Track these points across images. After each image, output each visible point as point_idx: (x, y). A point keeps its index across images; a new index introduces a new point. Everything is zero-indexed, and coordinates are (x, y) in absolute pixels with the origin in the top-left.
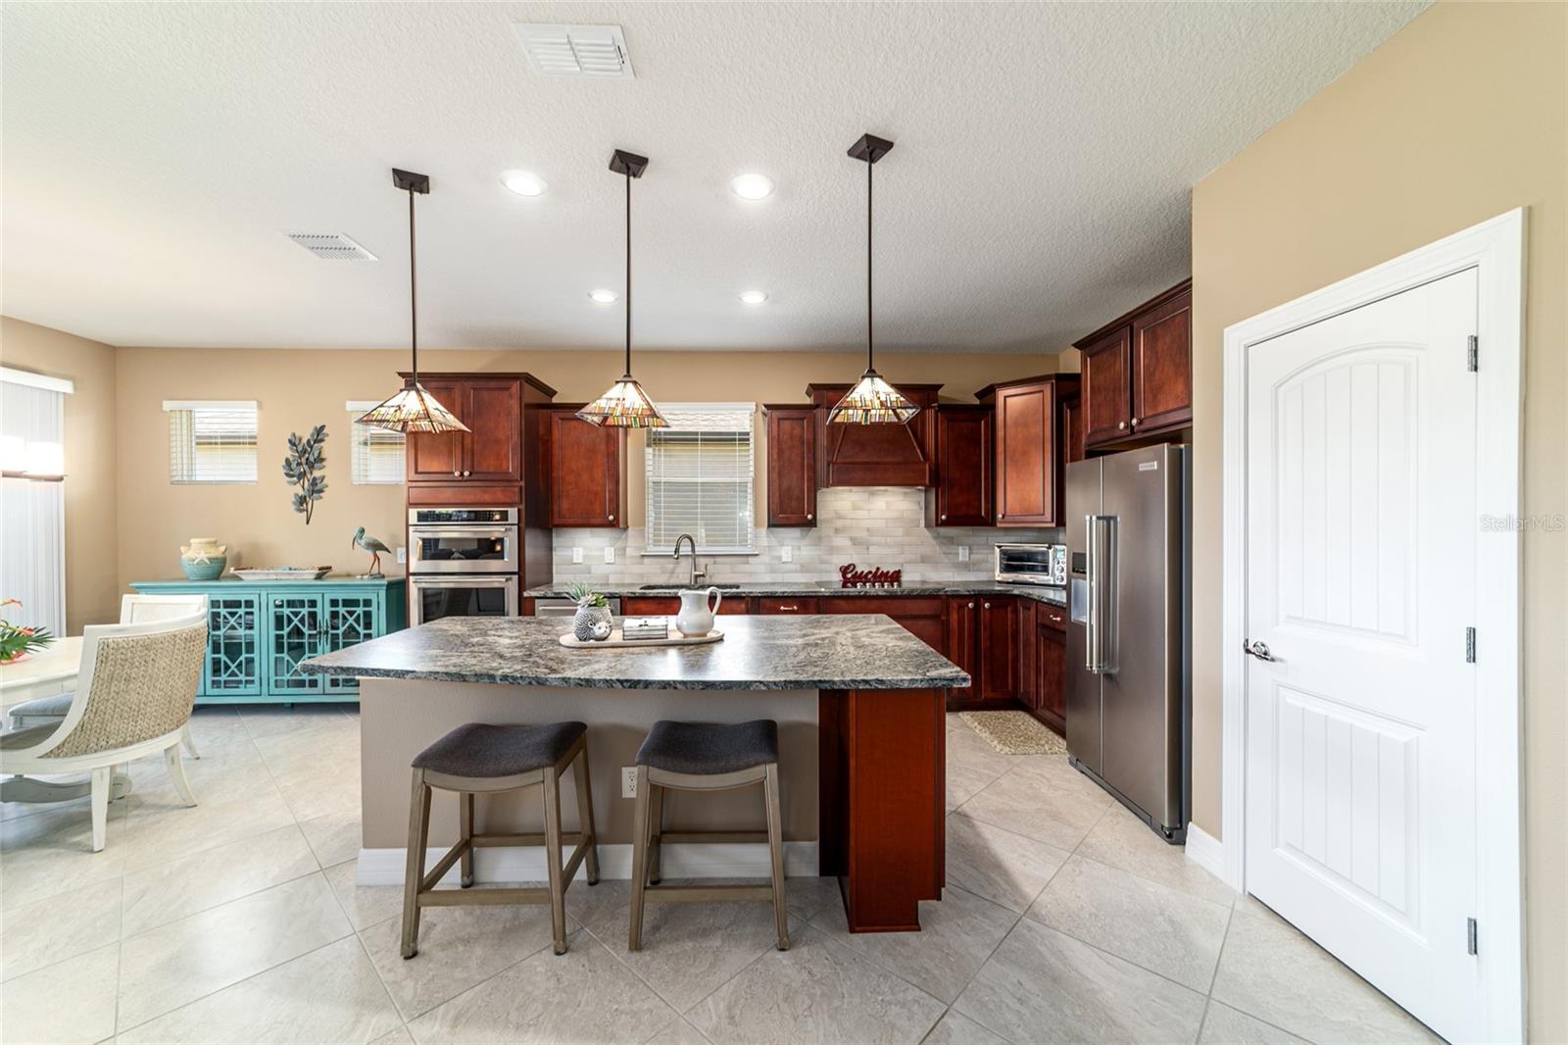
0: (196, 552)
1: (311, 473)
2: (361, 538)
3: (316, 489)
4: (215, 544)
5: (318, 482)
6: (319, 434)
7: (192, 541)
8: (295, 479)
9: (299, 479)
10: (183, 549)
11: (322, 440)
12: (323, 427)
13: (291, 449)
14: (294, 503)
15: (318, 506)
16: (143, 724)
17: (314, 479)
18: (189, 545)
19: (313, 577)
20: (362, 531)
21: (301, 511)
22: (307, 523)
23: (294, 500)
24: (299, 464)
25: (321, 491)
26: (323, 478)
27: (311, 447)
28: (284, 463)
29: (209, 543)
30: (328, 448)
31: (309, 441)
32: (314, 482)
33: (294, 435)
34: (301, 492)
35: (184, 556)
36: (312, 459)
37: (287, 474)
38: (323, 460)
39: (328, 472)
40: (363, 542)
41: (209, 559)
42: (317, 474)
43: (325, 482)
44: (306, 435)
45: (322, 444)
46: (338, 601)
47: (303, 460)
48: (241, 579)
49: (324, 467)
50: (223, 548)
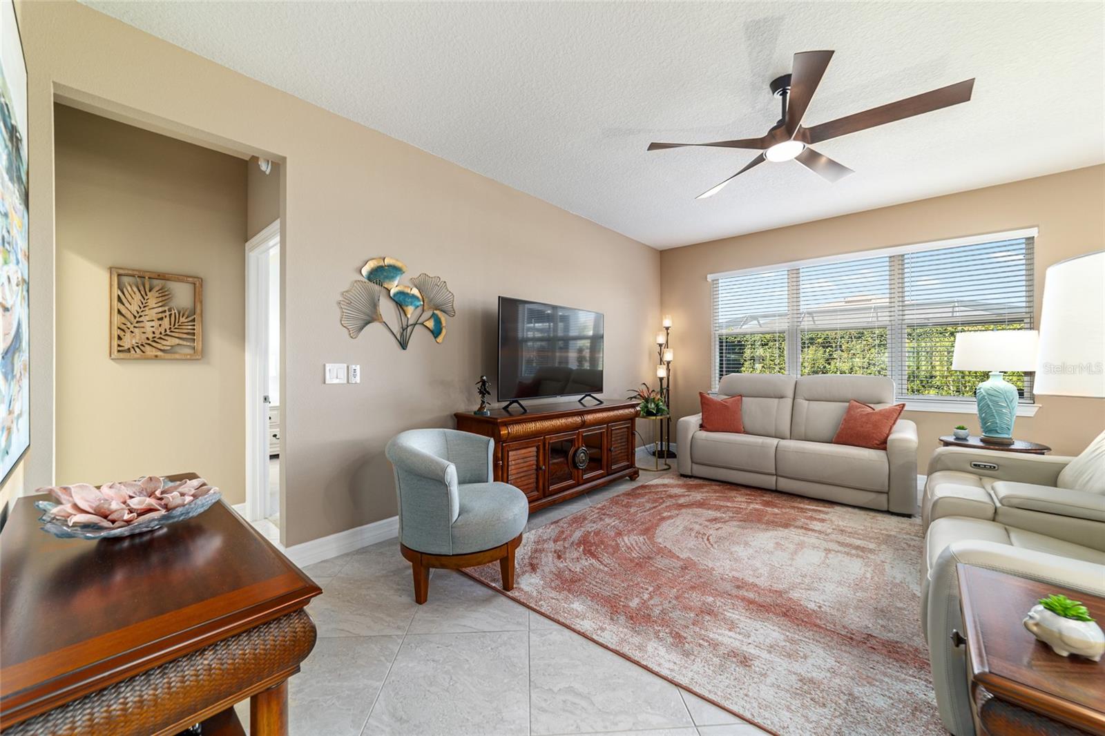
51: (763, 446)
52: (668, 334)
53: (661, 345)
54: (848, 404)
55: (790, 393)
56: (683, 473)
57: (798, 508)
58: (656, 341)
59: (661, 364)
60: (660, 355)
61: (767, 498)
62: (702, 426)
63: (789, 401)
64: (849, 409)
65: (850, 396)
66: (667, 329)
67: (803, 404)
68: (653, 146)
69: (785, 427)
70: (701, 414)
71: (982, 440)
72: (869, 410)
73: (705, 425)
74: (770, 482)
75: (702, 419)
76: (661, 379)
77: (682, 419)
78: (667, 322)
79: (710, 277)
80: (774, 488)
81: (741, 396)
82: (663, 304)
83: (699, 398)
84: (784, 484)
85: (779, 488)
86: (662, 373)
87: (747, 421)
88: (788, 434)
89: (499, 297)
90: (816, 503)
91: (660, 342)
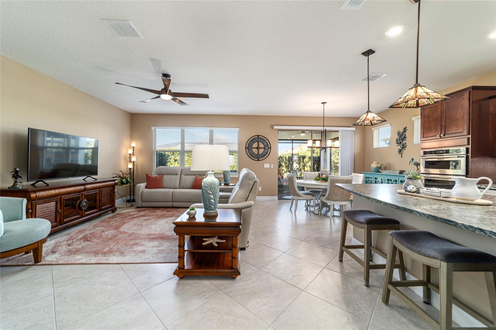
0: (374, 165)
1: (403, 142)
2: (412, 161)
3: (404, 147)
4: (379, 163)
5: (404, 144)
6: (405, 129)
7: (374, 162)
8: (399, 144)
9: (400, 144)
10: (371, 164)
11: (406, 131)
12: (406, 127)
13: (398, 135)
14: (398, 152)
15: (404, 152)
16: (338, 198)
17: (403, 144)
18: (373, 163)
19: (398, 173)
20: (413, 159)
21: (400, 154)
22: (401, 157)
23: (398, 150)
24: (400, 140)
25: (405, 147)
26: (406, 143)
27: (403, 134)
28: (396, 140)
29: (377, 163)
30: (407, 134)
31: (402, 132)
32: (403, 145)
33: (398, 131)
34: (400, 148)
35: (372, 166)
36: (403, 138)
37: (397, 143)
38: (406, 138)
39: (407, 141)
40: (413, 163)
41: (376, 167)
42: (404, 142)
43: (406, 144)
44: (402, 131)
45: (406, 133)
46: (402, 181)
47: (401, 139)
48: (382, 173)
49: (406, 140)
50: (380, 165)
51: (168, 192)
52: (134, 150)
53: (130, 154)
54: (195, 176)
55: (180, 173)
56: (138, 206)
57: (178, 211)
58: (128, 152)
59: (130, 162)
60: (130, 158)
61: (169, 210)
62: (146, 187)
63: (179, 176)
64: (196, 178)
65: (196, 173)
66: (133, 147)
67: (183, 176)
68: (116, 83)
69: (178, 185)
70: (146, 183)
71: (224, 184)
72: (201, 177)
73: (148, 186)
74: (170, 204)
75: (147, 184)
76: (130, 169)
77: (138, 185)
78: (134, 144)
79: (152, 128)
80: (171, 206)
81: (163, 175)
82: (132, 137)
83: (145, 176)
84: (175, 204)
85: (173, 206)
86: (130, 166)
87: (165, 184)
88: (178, 187)
89: (29, 128)
90: (184, 209)
91: (130, 153)
